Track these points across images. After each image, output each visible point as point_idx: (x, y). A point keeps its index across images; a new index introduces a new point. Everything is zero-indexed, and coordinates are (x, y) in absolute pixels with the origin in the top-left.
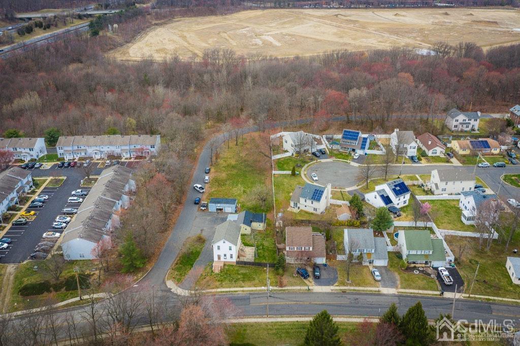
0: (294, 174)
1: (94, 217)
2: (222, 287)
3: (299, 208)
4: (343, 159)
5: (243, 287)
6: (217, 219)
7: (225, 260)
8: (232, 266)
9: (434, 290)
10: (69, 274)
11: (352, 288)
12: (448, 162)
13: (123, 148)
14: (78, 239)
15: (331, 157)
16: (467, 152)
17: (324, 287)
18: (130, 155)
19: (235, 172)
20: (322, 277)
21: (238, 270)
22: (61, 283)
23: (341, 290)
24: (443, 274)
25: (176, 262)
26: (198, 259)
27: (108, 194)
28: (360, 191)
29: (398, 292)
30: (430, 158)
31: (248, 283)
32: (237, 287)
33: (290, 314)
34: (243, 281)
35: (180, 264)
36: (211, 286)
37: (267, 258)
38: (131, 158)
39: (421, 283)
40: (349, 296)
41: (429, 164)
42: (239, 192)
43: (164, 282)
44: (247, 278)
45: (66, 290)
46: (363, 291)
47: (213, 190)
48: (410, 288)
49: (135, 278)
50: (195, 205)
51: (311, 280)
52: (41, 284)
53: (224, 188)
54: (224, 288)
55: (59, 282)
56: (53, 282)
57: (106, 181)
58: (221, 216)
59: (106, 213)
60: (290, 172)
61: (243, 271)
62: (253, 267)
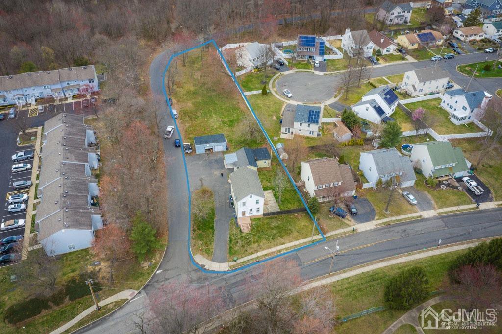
0: (265, 93)
1: (70, 193)
2: (262, 249)
3: (292, 133)
4: (305, 68)
5: (283, 244)
6: (210, 162)
7: (250, 215)
8: (259, 219)
9: (468, 204)
10: (65, 277)
11: (394, 219)
12: (403, 59)
13: (54, 87)
14: (63, 231)
15: (291, 68)
16: (416, 46)
17: (366, 223)
18: (64, 94)
19: (199, 99)
20: (359, 213)
21: (268, 224)
22: (61, 292)
23: (384, 223)
24: (471, 185)
25: (191, 229)
26: (215, 219)
27: (72, 156)
28: (340, 102)
29: (438, 213)
30: (386, 58)
31: (287, 238)
32: (277, 245)
33: (351, 266)
34: (282, 236)
35: (198, 229)
36: (249, 251)
37: (291, 201)
38: (67, 99)
39: (454, 198)
40: (397, 229)
41: (388, 64)
42: (217, 124)
43: (191, 259)
44: (284, 232)
45: (71, 299)
46: (406, 219)
47: (187, 125)
48: (447, 207)
49: (154, 261)
50: (177, 149)
51: (350, 219)
52: (32, 301)
53: (198, 122)
54: (263, 250)
55: (56, 292)
56: (48, 293)
57: (59, 139)
58: (213, 158)
59: (81, 183)
60: (260, 92)
61: (275, 223)
62: (283, 216)
